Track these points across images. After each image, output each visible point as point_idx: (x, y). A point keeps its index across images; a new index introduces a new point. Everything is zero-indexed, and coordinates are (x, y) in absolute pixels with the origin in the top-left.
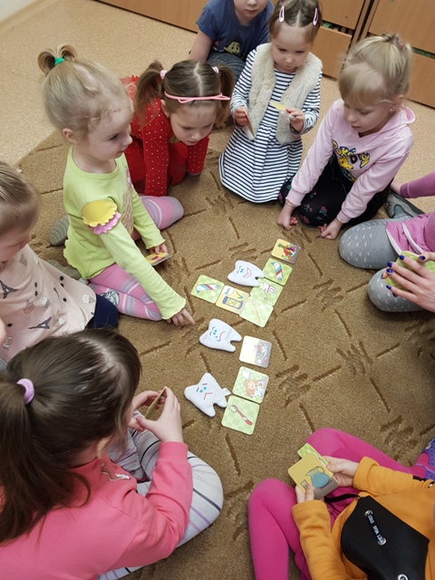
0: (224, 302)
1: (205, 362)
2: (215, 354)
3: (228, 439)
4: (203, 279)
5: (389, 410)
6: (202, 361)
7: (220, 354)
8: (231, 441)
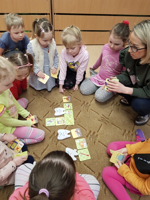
0: (58, 123)
1: (64, 145)
2: (65, 140)
3: (85, 164)
4: (47, 120)
5: (121, 129)
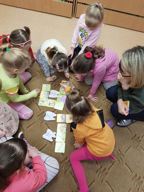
0: (49, 105)
1: (47, 125)
2: (49, 122)
6: (46, 125)
7: (51, 122)
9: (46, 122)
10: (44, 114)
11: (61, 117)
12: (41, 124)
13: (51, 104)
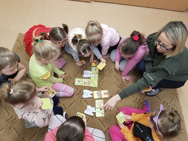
2: (88, 99)
3: (99, 120)
4: (77, 79)
5: (134, 97)
8: (100, 120)
9: (85, 99)
10: (82, 93)
11: (97, 93)
12: (81, 102)
13: (86, 83)
